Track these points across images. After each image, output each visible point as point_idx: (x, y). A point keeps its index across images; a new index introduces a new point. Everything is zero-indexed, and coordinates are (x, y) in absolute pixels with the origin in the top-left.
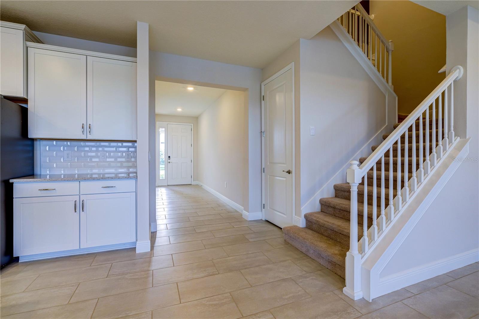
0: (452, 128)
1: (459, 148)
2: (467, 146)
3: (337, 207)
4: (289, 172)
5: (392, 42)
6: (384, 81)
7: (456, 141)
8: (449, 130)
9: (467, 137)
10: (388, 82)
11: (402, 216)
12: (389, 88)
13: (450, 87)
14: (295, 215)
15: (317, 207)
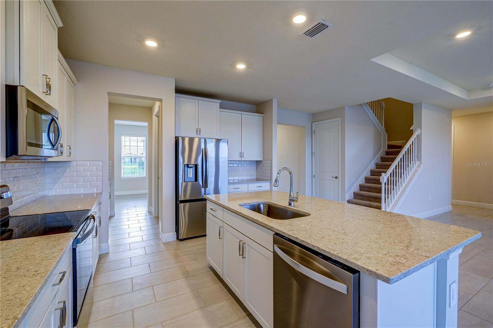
0: (416, 157)
1: (419, 166)
2: (422, 165)
3: (365, 195)
4: (336, 178)
5: (384, 103)
6: (380, 125)
7: (418, 163)
8: (415, 158)
9: (422, 161)
10: (382, 126)
11: (399, 196)
12: (383, 129)
13: (415, 139)
14: (341, 201)
15: (352, 196)
